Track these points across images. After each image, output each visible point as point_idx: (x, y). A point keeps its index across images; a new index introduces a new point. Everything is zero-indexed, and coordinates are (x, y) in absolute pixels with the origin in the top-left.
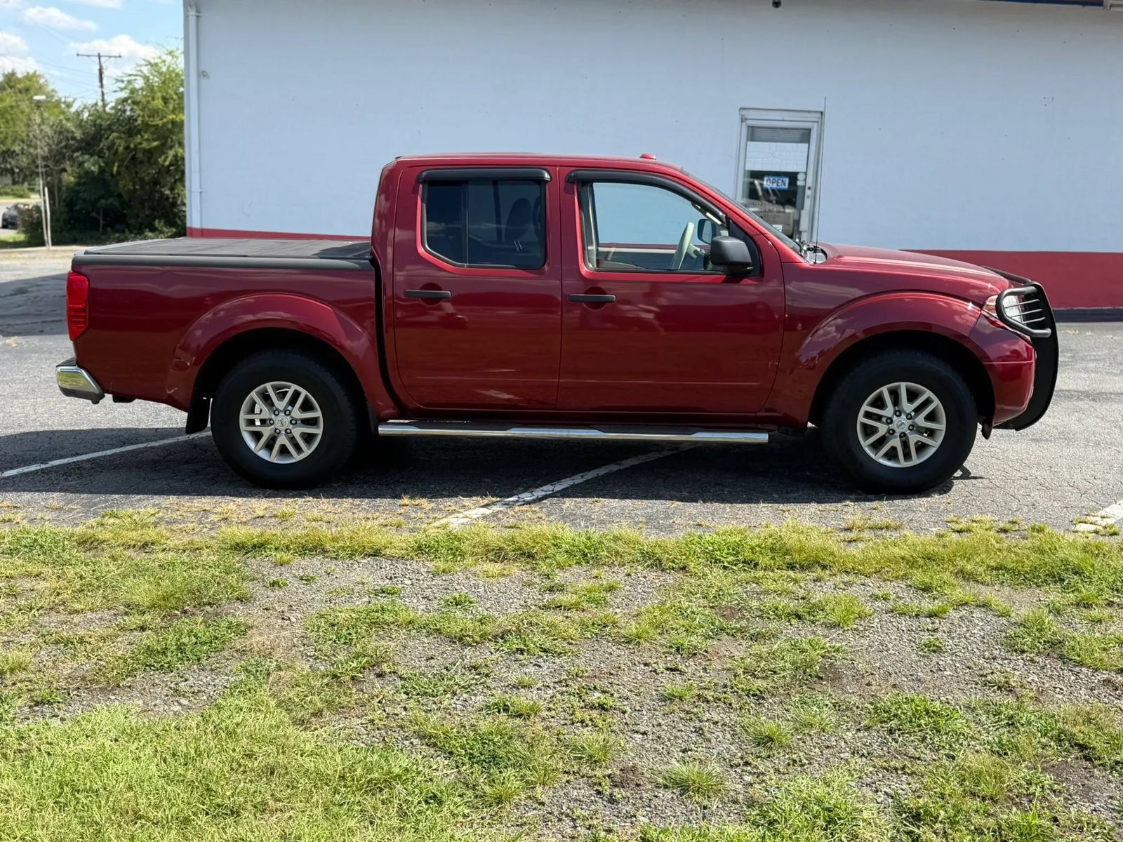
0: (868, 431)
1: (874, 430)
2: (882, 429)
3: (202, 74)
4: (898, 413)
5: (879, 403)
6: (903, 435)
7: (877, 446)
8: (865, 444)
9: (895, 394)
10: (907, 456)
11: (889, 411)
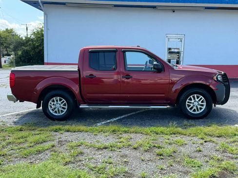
0: (189, 106)
1: (190, 106)
2: (192, 105)
3: (48, 29)
4: (195, 101)
5: (190, 99)
6: (196, 106)
7: (191, 109)
8: (188, 109)
9: (194, 97)
10: (198, 110)
11: (193, 101)
